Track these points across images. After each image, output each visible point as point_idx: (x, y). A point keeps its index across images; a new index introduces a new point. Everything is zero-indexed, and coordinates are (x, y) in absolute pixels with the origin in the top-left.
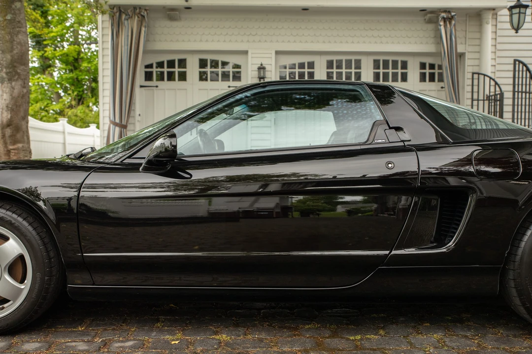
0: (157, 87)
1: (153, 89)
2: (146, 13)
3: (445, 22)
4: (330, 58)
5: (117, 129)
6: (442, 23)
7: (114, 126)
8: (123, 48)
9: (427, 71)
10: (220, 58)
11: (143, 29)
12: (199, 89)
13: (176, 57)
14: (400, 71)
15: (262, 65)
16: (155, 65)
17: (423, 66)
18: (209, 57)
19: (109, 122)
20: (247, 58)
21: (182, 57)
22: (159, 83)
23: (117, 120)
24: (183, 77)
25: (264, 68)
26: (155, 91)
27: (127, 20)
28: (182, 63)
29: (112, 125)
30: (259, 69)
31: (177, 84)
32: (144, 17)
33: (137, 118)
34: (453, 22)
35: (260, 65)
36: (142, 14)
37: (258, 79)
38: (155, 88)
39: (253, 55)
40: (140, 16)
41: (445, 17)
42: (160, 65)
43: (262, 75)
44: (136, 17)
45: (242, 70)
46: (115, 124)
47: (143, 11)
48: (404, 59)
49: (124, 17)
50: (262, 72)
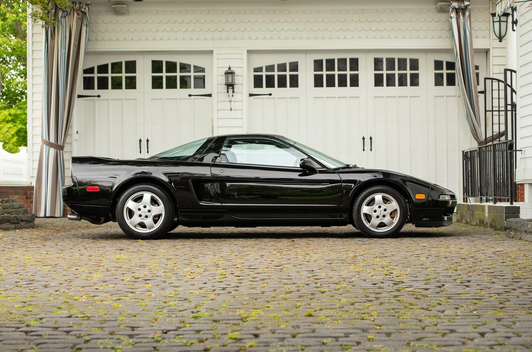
0: (99, 96)
1: (94, 100)
2: (87, 9)
3: (457, 13)
4: (318, 57)
5: (52, 151)
6: (453, 15)
7: (48, 147)
8: (59, 52)
9: (445, 72)
10: (178, 60)
11: (84, 28)
12: (152, 99)
13: (123, 59)
14: (408, 72)
15: (230, 68)
16: (96, 70)
17: (438, 65)
18: (164, 59)
19: (41, 142)
20: (212, 59)
21: (130, 58)
22: (102, 92)
23: (52, 140)
24: (131, 84)
25: (232, 73)
26: (97, 102)
27: (65, 17)
28: (131, 66)
29: (45, 146)
30: (227, 73)
31: (124, 92)
32: (85, 13)
33: (75, 136)
34: (467, 14)
35: (227, 69)
36: (83, 10)
37: (226, 86)
38: (97, 98)
39: (220, 57)
40: (80, 13)
41: (457, 7)
42: (103, 69)
43: (230, 81)
44: (76, 15)
45: (206, 74)
46: (50, 145)
47: (84, 6)
48: (414, 56)
49: (60, 14)
50: (230, 78)
